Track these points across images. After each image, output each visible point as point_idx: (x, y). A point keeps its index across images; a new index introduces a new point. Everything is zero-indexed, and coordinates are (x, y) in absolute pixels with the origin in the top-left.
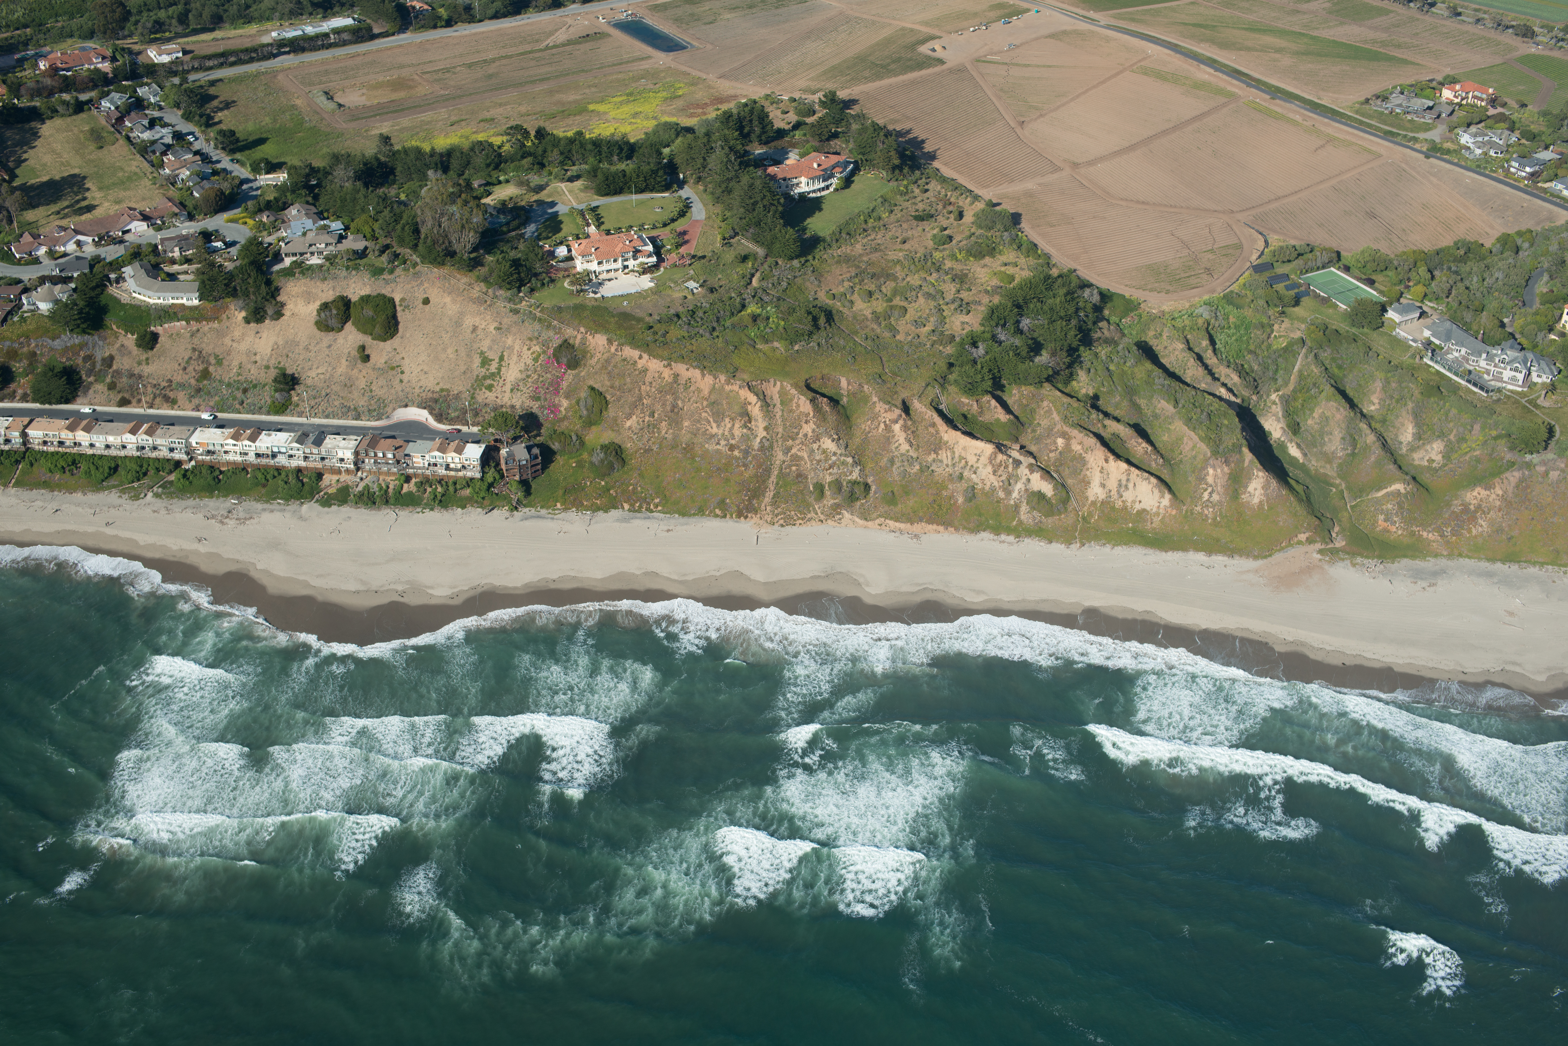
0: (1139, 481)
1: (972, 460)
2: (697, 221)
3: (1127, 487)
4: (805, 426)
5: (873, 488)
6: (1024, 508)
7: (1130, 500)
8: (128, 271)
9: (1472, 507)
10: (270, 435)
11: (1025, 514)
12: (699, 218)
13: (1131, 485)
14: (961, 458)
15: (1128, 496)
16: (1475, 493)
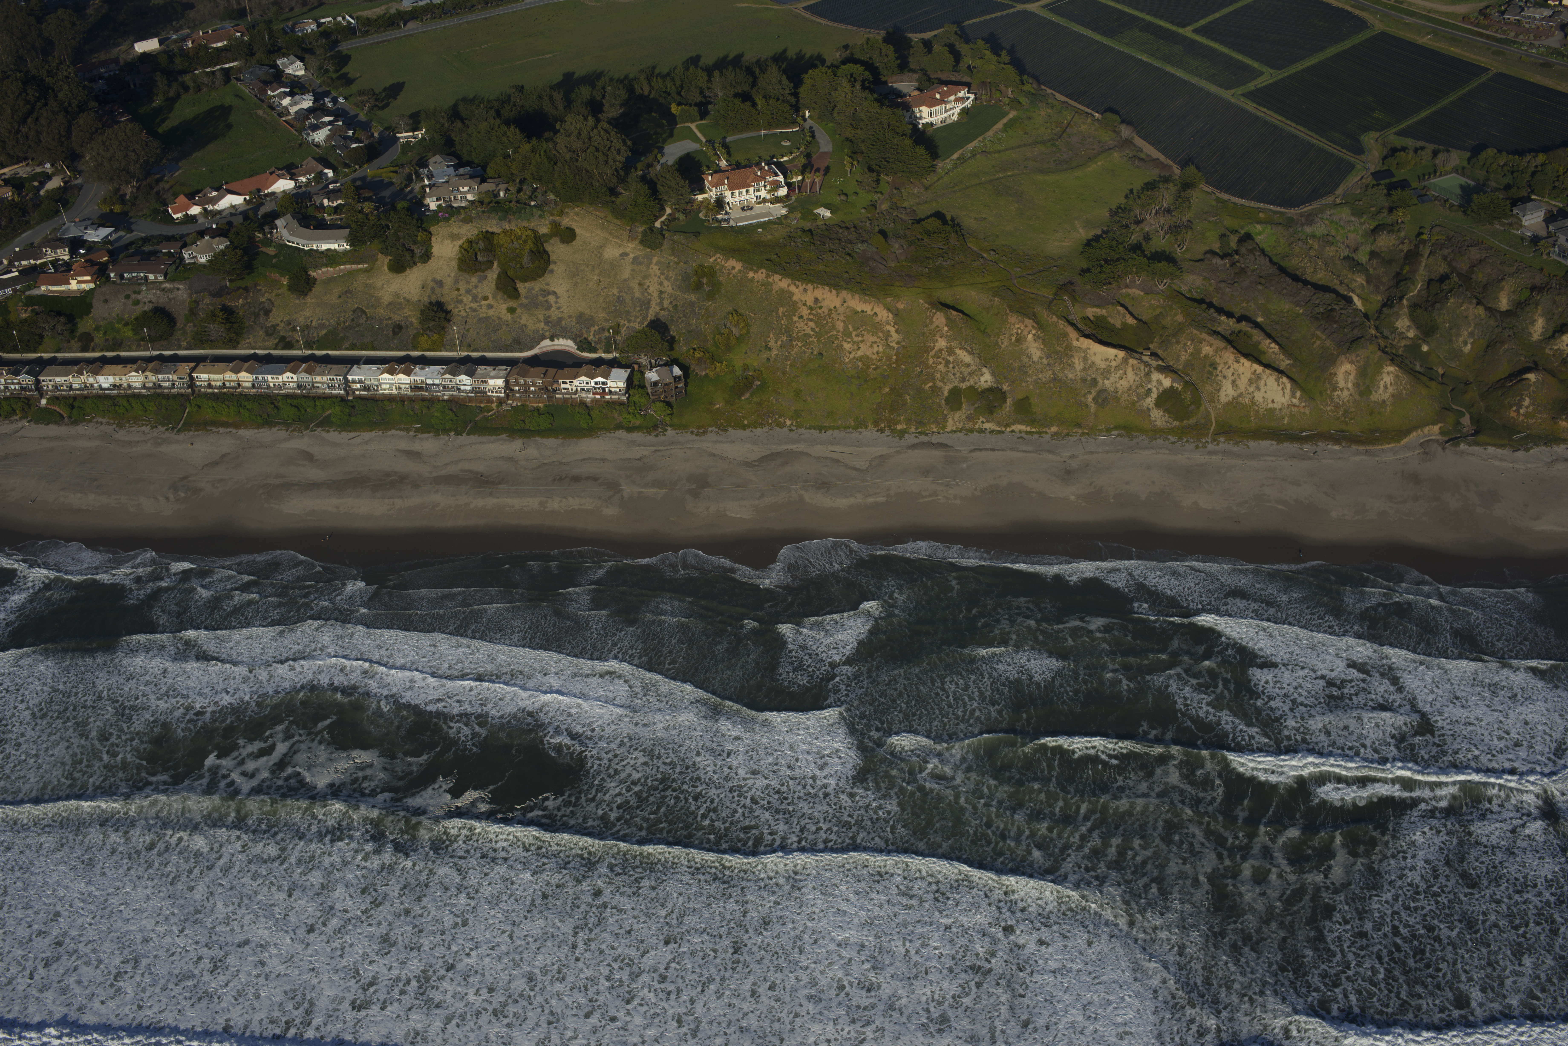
0: (1269, 381)
1: (1102, 366)
2: (825, 153)
3: (1257, 388)
4: (940, 340)
5: (1010, 395)
6: (1158, 412)
7: (1261, 401)
8: (280, 222)
10: (423, 369)
12: (826, 150)
13: (1261, 385)
14: (1093, 364)
15: (1259, 396)
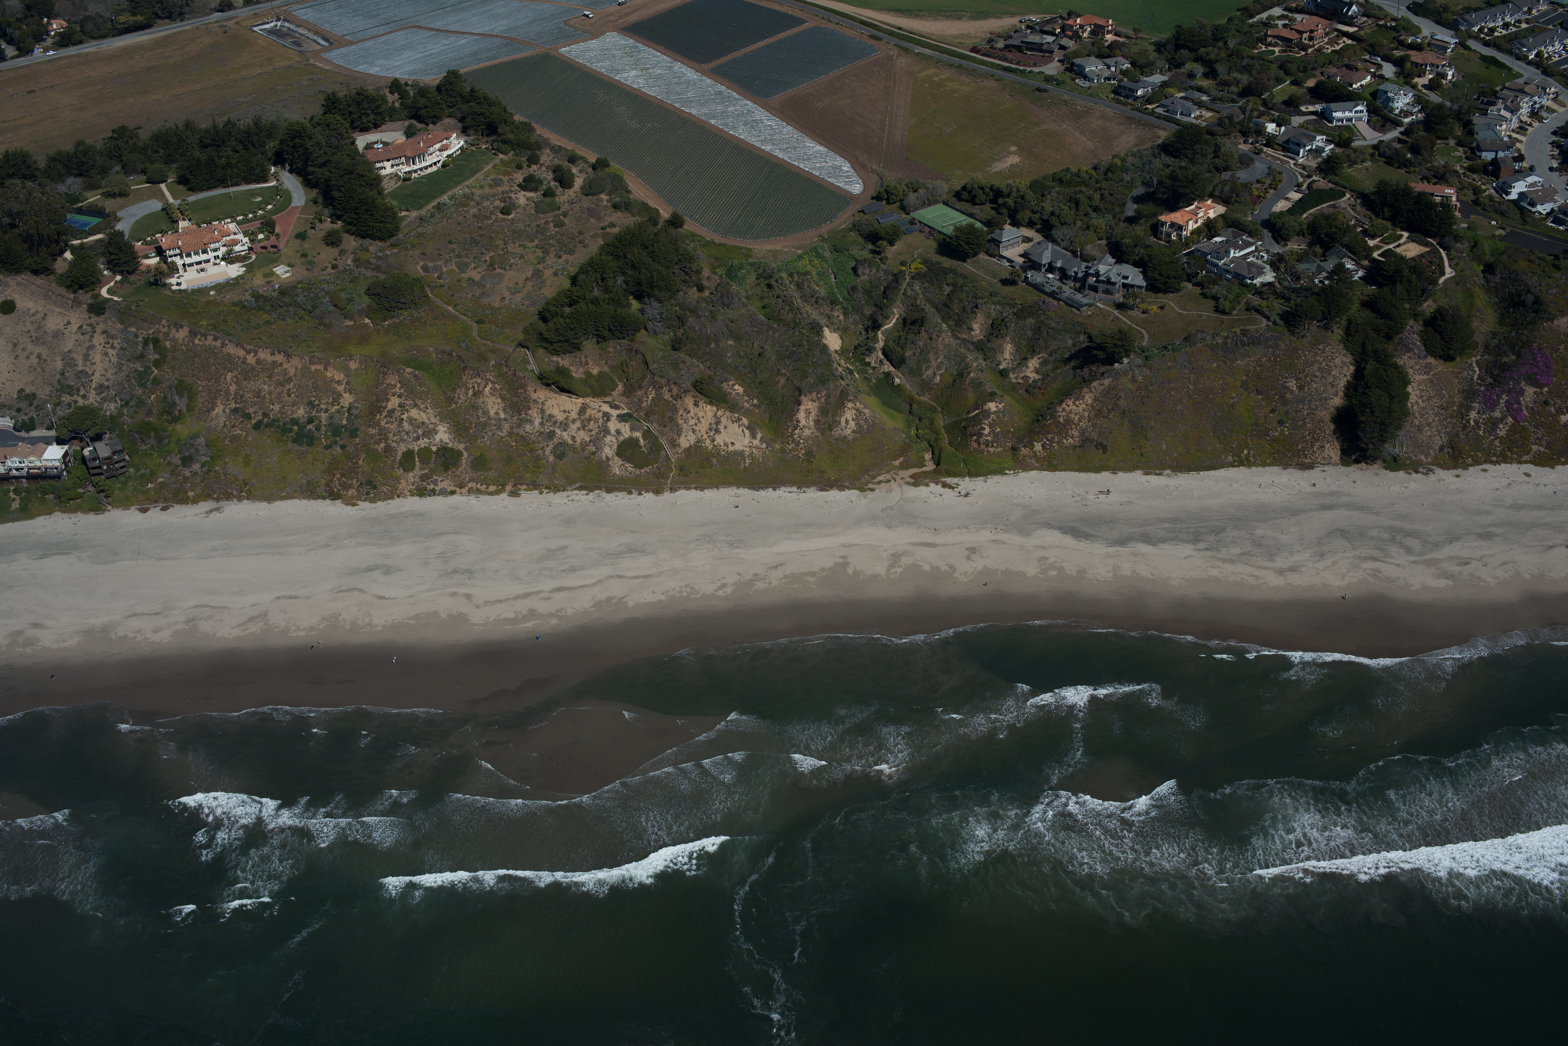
0: (729, 424)
1: (560, 417)
2: (296, 207)
3: (717, 431)
4: (392, 398)
5: (465, 454)
6: (618, 461)
7: (722, 444)
9: (1061, 420)
11: (618, 467)
12: (298, 205)
13: (721, 428)
14: (551, 416)
15: (719, 440)
16: (1064, 405)
